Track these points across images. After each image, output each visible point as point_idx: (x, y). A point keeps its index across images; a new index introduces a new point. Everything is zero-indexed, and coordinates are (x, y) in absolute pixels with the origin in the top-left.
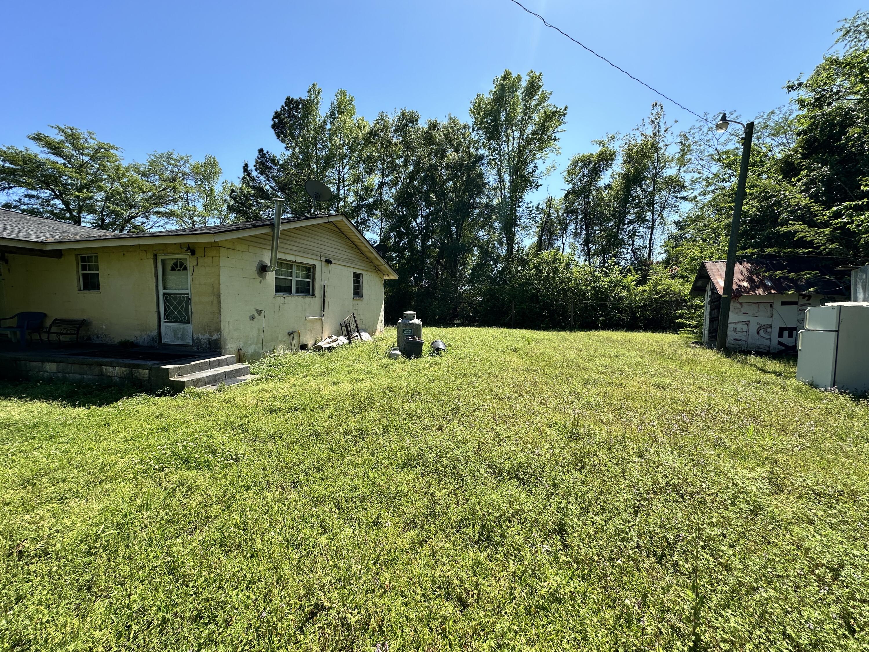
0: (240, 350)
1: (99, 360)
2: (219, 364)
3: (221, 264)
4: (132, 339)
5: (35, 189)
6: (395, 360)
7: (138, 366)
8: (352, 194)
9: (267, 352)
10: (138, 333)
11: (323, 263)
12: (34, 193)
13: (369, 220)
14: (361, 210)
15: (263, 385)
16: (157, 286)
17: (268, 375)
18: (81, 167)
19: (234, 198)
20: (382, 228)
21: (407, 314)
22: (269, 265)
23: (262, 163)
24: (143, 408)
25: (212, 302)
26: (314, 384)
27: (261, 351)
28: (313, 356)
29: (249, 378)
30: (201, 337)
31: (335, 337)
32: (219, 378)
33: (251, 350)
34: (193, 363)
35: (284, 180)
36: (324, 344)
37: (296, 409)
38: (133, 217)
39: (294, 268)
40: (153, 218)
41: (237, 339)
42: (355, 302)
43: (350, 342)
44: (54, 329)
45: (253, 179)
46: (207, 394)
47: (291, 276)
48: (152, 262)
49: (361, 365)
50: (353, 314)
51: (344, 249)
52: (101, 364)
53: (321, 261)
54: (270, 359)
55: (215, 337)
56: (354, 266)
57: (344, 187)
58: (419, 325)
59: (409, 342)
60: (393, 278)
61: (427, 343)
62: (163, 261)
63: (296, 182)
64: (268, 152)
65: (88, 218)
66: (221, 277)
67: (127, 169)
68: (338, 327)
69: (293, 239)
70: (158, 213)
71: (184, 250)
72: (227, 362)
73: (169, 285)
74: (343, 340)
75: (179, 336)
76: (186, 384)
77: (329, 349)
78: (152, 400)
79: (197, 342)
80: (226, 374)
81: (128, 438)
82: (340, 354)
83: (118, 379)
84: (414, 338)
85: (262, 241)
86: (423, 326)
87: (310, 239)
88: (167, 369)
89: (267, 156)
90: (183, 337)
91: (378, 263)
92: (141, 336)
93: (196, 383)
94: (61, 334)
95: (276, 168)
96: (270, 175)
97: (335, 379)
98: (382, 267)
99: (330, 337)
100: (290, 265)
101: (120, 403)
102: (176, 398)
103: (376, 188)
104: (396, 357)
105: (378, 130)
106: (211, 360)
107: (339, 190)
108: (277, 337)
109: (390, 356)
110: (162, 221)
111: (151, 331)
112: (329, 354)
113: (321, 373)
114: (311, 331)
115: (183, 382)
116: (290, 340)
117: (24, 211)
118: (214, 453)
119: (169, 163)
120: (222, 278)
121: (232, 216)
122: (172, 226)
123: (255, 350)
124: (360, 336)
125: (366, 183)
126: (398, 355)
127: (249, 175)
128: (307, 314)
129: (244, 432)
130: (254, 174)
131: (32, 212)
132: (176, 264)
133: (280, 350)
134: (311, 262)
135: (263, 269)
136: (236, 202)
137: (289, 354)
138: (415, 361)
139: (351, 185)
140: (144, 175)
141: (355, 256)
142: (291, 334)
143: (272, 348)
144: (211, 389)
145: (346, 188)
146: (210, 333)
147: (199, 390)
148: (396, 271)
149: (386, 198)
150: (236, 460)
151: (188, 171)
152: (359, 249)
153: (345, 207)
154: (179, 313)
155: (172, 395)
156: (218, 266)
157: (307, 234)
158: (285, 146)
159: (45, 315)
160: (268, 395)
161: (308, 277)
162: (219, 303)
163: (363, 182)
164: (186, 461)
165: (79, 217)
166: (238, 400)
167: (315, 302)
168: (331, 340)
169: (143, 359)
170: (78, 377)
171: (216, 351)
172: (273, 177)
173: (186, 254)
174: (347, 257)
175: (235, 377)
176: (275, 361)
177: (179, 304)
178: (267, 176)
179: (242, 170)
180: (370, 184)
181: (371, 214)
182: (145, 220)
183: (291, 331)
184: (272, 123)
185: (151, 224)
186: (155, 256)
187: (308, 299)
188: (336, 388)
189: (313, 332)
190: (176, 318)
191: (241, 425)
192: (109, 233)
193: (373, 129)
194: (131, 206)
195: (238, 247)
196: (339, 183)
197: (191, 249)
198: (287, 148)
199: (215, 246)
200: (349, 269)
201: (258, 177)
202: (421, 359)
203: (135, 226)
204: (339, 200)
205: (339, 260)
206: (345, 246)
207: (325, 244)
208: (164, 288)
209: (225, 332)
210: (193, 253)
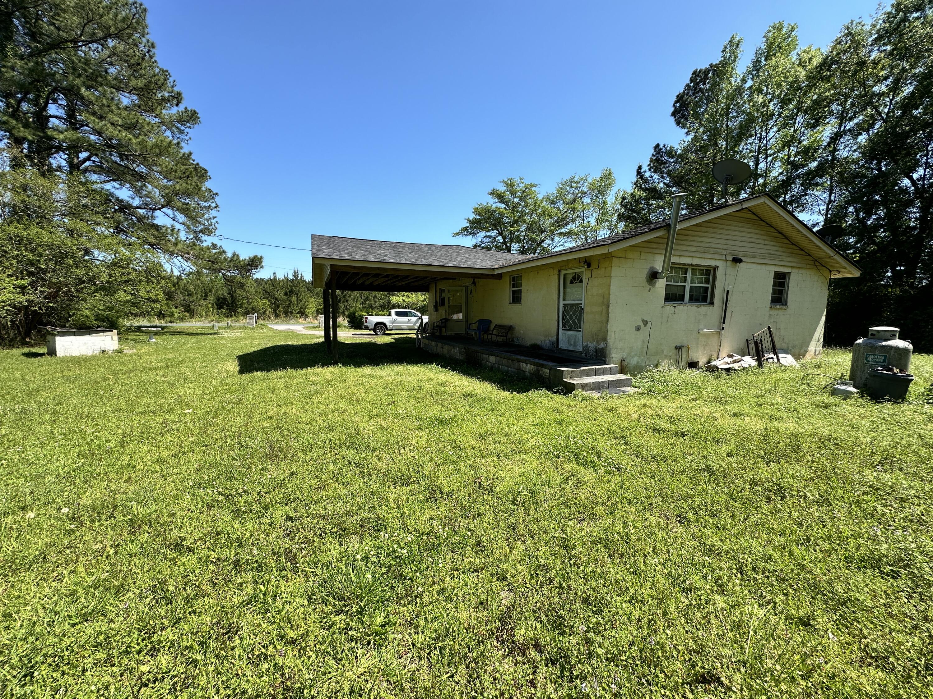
0: (623, 360)
1: (519, 357)
2: (604, 372)
3: (612, 274)
4: (539, 343)
5: (489, 231)
6: (845, 399)
7: (542, 366)
8: (778, 163)
9: (650, 366)
10: (542, 338)
11: (729, 263)
12: (488, 234)
13: (806, 195)
14: (794, 182)
15: (645, 400)
16: (559, 298)
17: (651, 391)
18: (514, 208)
19: (625, 206)
20: (830, 201)
21: (878, 331)
22: (660, 271)
23: (657, 160)
24: (545, 401)
25: (602, 312)
26: (706, 410)
27: (644, 364)
28: (705, 376)
29: (630, 390)
30: (589, 344)
31: (737, 357)
32: (603, 386)
33: (633, 361)
34: (582, 368)
35: (681, 172)
36: (721, 364)
37: (683, 435)
38: (543, 241)
39: (689, 273)
40: (557, 239)
41: (621, 349)
42: (774, 312)
43: (760, 365)
44: (494, 332)
45: (646, 181)
46: (593, 399)
47: (685, 282)
48: (557, 276)
49: (778, 398)
50: (769, 328)
51: (762, 242)
52: (519, 361)
53: (726, 260)
54: (653, 373)
55: (602, 346)
56: (777, 263)
57: (766, 158)
58: (906, 350)
59: (876, 375)
60: (849, 275)
61: (921, 382)
62: (565, 275)
63: (696, 169)
64: (664, 146)
65: (516, 246)
66: (611, 287)
67: (542, 201)
68: (743, 344)
69: (691, 238)
70: (560, 234)
71: (582, 264)
72: (611, 372)
73: (567, 297)
74: (749, 361)
75: (572, 342)
76: (576, 387)
77: (728, 370)
78: (551, 395)
79: (586, 348)
80: (609, 382)
81: (535, 423)
82: (744, 379)
83: (528, 374)
84: (891, 370)
85: (655, 245)
86: (914, 352)
87: (713, 235)
88: (563, 371)
89: (664, 150)
90: (575, 345)
91: (821, 254)
92: (545, 341)
93: (584, 387)
94: (498, 335)
95: (672, 160)
96: (665, 171)
97: (736, 410)
98: (828, 260)
99: (730, 356)
100: (684, 269)
101: (530, 393)
102: (568, 397)
103: (825, 143)
104: (846, 395)
105: (838, 54)
106: (597, 367)
107: (757, 164)
108: (663, 351)
109: (834, 393)
110: (563, 240)
111: (552, 337)
112: (727, 377)
113: (716, 399)
114: (705, 346)
115: (574, 384)
116: (677, 355)
117: (483, 248)
118: (599, 456)
119: (571, 187)
120: (613, 288)
121: (621, 225)
122: (570, 244)
123: (638, 362)
124: (778, 359)
125: (805, 143)
126: (851, 393)
127: (641, 178)
128: (701, 327)
129: (626, 444)
130: (647, 174)
131: (488, 248)
132: (574, 278)
133: (664, 366)
134: (712, 263)
135: (653, 276)
136: (627, 209)
137: (675, 371)
138: (888, 408)
139: (779, 152)
140: (552, 203)
141: (780, 249)
142: (679, 348)
143: (656, 362)
144: (596, 395)
145: (769, 159)
146: (597, 342)
147: (586, 394)
148: (856, 264)
149: (845, 154)
150: (619, 469)
151: (585, 190)
152: (787, 238)
153: (765, 185)
154: (574, 321)
155: (565, 394)
156: (610, 276)
157: (711, 230)
158: (686, 130)
159: (490, 322)
160: (651, 412)
161: (707, 282)
162: (608, 313)
163: (800, 142)
164: (576, 456)
165: (510, 247)
166: (620, 410)
167: (714, 312)
168: (731, 359)
169: (546, 360)
170: (506, 368)
171: (601, 360)
172: (669, 173)
173: (583, 267)
174: (766, 251)
175: (617, 387)
176: (658, 377)
177: (574, 313)
178: (662, 172)
179: (636, 174)
180: (813, 142)
181: (810, 184)
182: (551, 242)
183: (679, 345)
184: (673, 109)
185: (554, 244)
186: (559, 271)
187: (704, 309)
188: (739, 421)
189: (707, 348)
190: (571, 326)
191: (623, 437)
192: (529, 256)
193: (828, 56)
194: (542, 232)
195: (630, 255)
196: (758, 154)
197: (587, 263)
198: (687, 134)
199: (609, 257)
200: (768, 267)
201: (652, 177)
202: (905, 407)
203: (544, 249)
204: (756, 177)
205: (753, 257)
206: (765, 238)
207: (734, 238)
208: (564, 300)
209: (610, 342)
210: (589, 265)
